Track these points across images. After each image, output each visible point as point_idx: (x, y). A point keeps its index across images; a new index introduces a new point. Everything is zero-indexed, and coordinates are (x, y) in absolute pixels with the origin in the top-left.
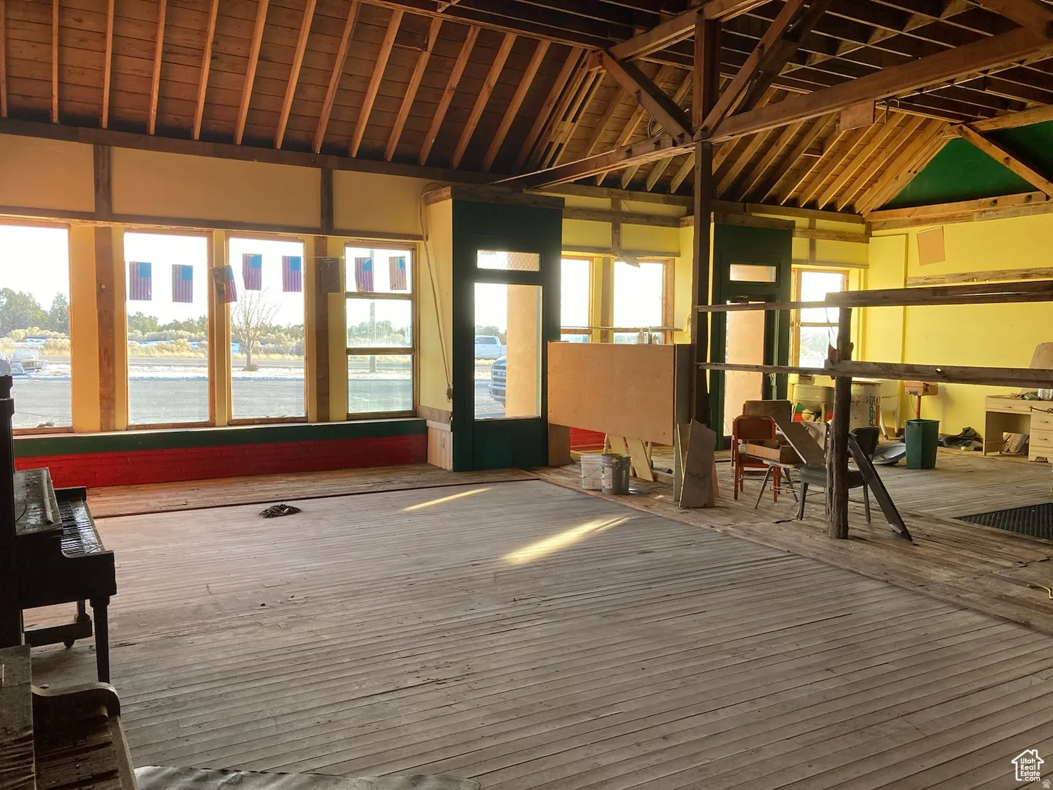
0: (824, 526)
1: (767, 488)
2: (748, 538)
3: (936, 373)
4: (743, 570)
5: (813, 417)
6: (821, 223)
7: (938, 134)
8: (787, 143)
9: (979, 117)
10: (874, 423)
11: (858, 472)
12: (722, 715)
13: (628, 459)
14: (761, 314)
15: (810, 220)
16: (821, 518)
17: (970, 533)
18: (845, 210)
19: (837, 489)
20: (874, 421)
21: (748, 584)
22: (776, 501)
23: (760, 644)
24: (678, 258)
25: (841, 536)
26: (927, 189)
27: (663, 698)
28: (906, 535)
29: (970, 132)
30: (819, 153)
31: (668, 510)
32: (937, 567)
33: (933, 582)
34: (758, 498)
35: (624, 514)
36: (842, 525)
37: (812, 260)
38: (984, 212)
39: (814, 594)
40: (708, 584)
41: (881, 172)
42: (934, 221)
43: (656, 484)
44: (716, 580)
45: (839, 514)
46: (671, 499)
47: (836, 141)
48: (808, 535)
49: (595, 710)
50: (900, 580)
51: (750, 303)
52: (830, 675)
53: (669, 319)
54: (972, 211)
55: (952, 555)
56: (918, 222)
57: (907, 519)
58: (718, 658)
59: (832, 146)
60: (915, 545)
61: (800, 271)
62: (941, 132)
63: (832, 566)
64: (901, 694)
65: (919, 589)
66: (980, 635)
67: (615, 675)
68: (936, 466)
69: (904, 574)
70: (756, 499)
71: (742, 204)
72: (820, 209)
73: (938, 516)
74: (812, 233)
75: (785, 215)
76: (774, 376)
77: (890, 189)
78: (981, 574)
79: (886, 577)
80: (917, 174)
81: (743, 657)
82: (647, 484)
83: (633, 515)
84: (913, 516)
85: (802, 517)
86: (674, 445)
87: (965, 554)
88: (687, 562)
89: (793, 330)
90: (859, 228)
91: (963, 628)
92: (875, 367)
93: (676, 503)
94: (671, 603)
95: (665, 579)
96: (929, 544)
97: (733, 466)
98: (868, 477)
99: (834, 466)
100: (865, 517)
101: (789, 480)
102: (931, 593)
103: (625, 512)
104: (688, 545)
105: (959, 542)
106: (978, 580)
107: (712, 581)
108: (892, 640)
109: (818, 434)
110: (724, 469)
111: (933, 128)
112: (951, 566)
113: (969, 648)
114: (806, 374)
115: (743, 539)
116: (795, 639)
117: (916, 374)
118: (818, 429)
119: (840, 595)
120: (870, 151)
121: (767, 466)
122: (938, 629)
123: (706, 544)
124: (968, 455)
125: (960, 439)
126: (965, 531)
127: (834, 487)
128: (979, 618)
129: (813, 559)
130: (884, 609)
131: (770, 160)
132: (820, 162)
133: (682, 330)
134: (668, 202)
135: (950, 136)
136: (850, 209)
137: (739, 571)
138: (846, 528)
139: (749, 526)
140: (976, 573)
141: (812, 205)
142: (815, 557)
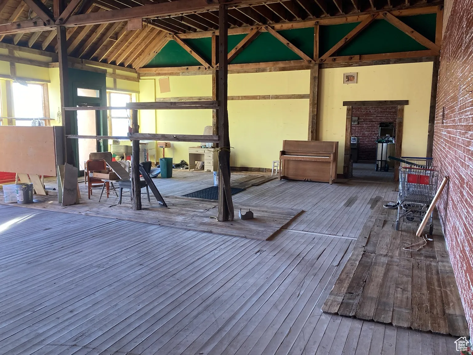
0: (131, 206)
1: (104, 192)
2: (98, 215)
3: (174, 138)
4: (98, 230)
5: (120, 159)
6: (118, 72)
7: (165, 37)
8: (101, 32)
9: (180, 32)
10: (147, 161)
11: (144, 181)
12: (97, 294)
13: (32, 185)
14: (94, 112)
15: (113, 70)
16: (129, 202)
17: (187, 201)
18: (128, 66)
19: (136, 189)
20: (146, 159)
21: (100, 236)
22: (108, 197)
23: (110, 260)
24: (50, 83)
25: (139, 209)
26: (162, 60)
27: (68, 294)
28: (165, 205)
29: (177, 38)
30: (116, 39)
31: (56, 208)
32: (178, 216)
33: (177, 222)
34: (100, 197)
35: (32, 213)
36: (139, 204)
37: (115, 88)
38: (184, 72)
39: (130, 235)
40: (82, 238)
41: (143, 51)
42: (165, 74)
43: (48, 196)
44: (85, 236)
45: (137, 200)
46: (57, 202)
47: (123, 35)
48: (124, 210)
49: (31, 309)
50: (165, 223)
51: (88, 107)
52: (142, 267)
53: (47, 114)
54: (179, 71)
55: (183, 210)
56: (159, 74)
57: (165, 199)
58: (92, 270)
59: (121, 37)
60: (168, 208)
61: (110, 93)
62: (166, 36)
63: (137, 222)
64: (170, 268)
65: (172, 226)
66: (196, 239)
67: (40, 290)
68: (172, 176)
69: (165, 220)
70: (99, 198)
71: (80, 59)
72: (117, 65)
73: (176, 196)
74: (115, 76)
75: (101, 66)
76: (101, 141)
77: (147, 59)
78: (193, 216)
79: (159, 223)
80: (157, 53)
81: (103, 267)
82: (42, 197)
83: (37, 212)
84: (166, 197)
85: (121, 203)
86: (57, 176)
87: (187, 209)
88: (70, 230)
89: (108, 120)
90: (135, 75)
91: (189, 238)
92: (149, 136)
93: (60, 204)
94: (65, 250)
95: (59, 240)
96: (174, 207)
97: (86, 184)
98: (149, 183)
99: (134, 179)
100: (148, 200)
101: (114, 187)
102: (177, 226)
103: (33, 211)
104: (69, 223)
105: (185, 205)
106: (193, 218)
107: (82, 237)
108: (165, 247)
109: (125, 166)
110: (83, 186)
111: (163, 35)
112: (183, 214)
113: (193, 244)
114: (116, 140)
115: (96, 216)
116: (124, 256)
117: (166, 138)
118: (126, 164)
119: (142, 233)
120: (138, 41)
121: (103, 182)
122: (181, 240)
123: (78, 221)
124: (183, 171)
125: (180, 165)
126: (186, 200)
127: (135, 188)
128: (195, 233)
129: (129, 220)
130: (160, 236)
131: (93, 40)
132: (116, 43)
133: (54, 120)
134: (41, 54)
135: (169, 39)
136: (130, 66)
137: (96, 230)
138: (141, 205)
139: (97, 210)
140: (192, 216)
141: (114, 63)
142: (129, 219)
